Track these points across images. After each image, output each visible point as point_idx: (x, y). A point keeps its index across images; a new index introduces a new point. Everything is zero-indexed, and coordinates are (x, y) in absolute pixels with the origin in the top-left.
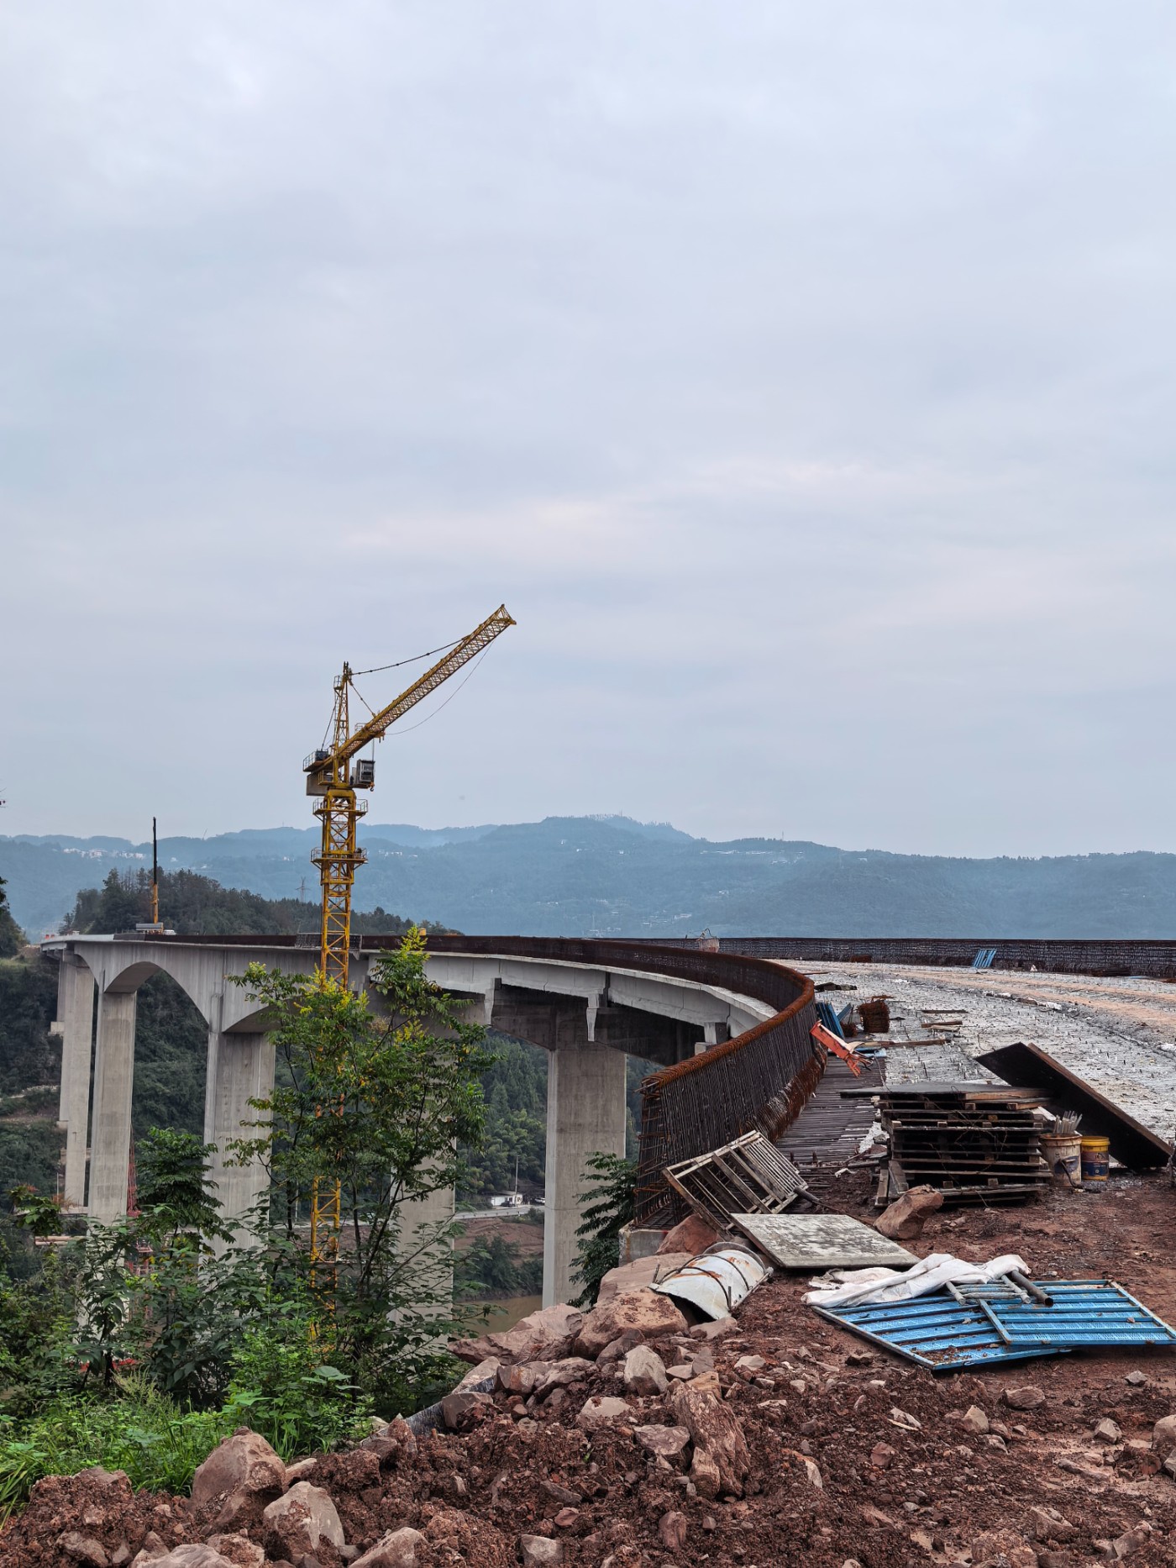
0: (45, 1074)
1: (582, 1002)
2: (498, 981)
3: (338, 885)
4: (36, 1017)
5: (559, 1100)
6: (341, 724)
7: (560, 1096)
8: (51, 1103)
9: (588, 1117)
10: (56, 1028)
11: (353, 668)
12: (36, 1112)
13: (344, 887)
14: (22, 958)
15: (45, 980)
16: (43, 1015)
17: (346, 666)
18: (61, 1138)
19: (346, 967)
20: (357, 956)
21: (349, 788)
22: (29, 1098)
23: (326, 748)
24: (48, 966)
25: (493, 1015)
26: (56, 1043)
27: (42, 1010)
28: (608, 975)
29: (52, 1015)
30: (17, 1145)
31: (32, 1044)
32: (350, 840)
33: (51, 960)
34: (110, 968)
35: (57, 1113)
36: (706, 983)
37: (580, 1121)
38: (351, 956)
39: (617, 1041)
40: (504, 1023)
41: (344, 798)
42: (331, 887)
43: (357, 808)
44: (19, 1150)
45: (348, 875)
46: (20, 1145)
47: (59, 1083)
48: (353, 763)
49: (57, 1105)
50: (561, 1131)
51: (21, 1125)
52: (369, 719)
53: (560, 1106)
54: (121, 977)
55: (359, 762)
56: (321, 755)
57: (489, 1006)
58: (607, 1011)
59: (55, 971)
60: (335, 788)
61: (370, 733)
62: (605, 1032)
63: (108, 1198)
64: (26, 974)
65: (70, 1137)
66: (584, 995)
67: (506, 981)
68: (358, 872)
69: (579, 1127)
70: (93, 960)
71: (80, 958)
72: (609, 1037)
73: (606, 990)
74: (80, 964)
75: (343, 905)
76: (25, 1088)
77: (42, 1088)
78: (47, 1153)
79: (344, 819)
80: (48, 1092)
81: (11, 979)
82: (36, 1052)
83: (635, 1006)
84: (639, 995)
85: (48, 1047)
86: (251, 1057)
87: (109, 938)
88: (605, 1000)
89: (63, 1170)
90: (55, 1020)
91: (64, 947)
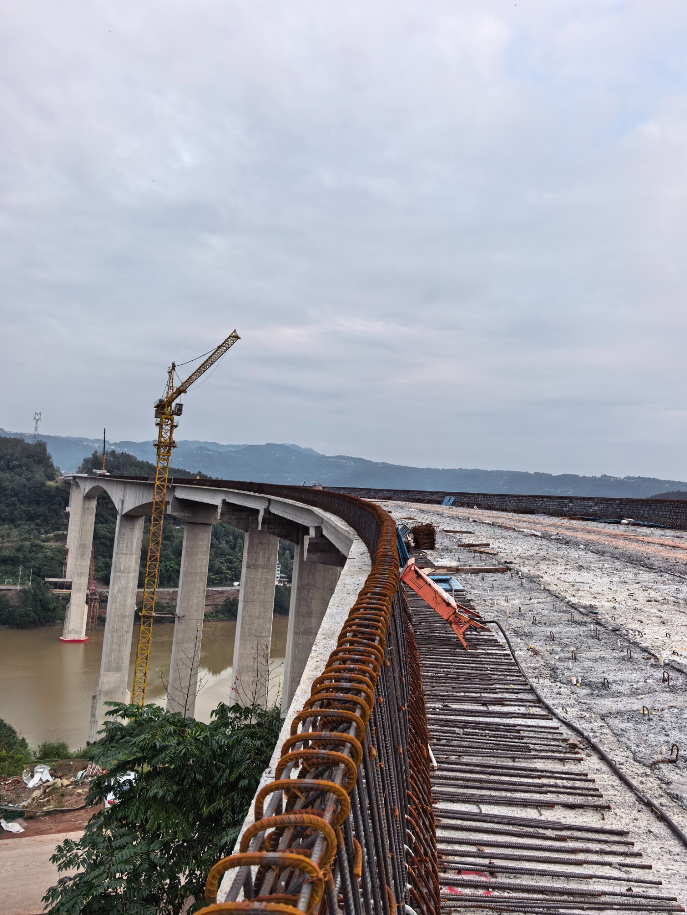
0: (63, 527)
1: (257, 511)
2: (224, 500)
3: (164, 456)
4: (60, 504)
5: (248, 554)
6: (170, 387)
7: (249, 552)
8: (64, 538)
9: (261, 561)
10: (68, 509)
11: (176, 364)
12: (57, 541)
13: (167, 457)
14: (57, 482)
15: (65, 491)
16: (63, 505)
17: (173, 363)
18: (66, 552)
19: (165, 491)
20: (170, 486)
21: (172, 415)
22: (55, 536)
23: (164, 398)
24: (67, 486)
25: (221, 515)
26: (67, 515)
27: (63, 502)
28: (270, 500)
29: (67, 504)
30: (48, 554)
31: (58, 515)
32: (170, 438)
33: (67, 483)
34: (87, 487)
35: (66, 542)
36: (312, 505)
37: (257, 563)
38: (168, 486)
39: (271, 531)
40: (226, 518)
41: (169, 419)
42: (161, 456)
43: (175, 424)
44: (49, 556)
45: (168, 452)
46: (49, 554)
47: (67, 530)
48: (174, 405)
49: (66, 539)
50: (248, 567)
51: (51, 546)
52: (180, 385)
53: (248, 556)
54: (90, 491)
55: (176, 404)
56: (161, 401)
57: (219, 511)
58: (267, 516)
59: (69, 488)
60: (165, 414)
61: (181, 391)
62: (266, 526)
63: (80, 577)
64: (57, 488)
65: (70, 552)
66: (258, 508)
67: (228, 500)
68: (173, 450)
69: (256, 566)
70: (82, 484)
71: (77, 483)
72: (268, 528)
73: (268, 507)
74: (78, 485)
75: (166, 465)
76: (54, 532)
77: (61, 532)
78: (60, 557)
79: (168, 428)
80: (63, 534)
81: (51, 489)
82: (59, 518)
83: (280, 515)
84: (282, 510)
85: (64, 517)
86: (134, 526)
87: (86, 475)
88: (267, 511)
89: (66, 564)
90: (68, 506)
91: (72, 478)
